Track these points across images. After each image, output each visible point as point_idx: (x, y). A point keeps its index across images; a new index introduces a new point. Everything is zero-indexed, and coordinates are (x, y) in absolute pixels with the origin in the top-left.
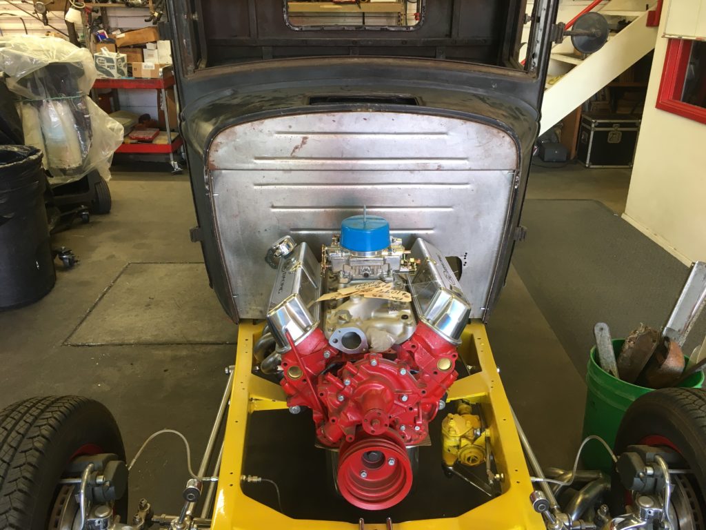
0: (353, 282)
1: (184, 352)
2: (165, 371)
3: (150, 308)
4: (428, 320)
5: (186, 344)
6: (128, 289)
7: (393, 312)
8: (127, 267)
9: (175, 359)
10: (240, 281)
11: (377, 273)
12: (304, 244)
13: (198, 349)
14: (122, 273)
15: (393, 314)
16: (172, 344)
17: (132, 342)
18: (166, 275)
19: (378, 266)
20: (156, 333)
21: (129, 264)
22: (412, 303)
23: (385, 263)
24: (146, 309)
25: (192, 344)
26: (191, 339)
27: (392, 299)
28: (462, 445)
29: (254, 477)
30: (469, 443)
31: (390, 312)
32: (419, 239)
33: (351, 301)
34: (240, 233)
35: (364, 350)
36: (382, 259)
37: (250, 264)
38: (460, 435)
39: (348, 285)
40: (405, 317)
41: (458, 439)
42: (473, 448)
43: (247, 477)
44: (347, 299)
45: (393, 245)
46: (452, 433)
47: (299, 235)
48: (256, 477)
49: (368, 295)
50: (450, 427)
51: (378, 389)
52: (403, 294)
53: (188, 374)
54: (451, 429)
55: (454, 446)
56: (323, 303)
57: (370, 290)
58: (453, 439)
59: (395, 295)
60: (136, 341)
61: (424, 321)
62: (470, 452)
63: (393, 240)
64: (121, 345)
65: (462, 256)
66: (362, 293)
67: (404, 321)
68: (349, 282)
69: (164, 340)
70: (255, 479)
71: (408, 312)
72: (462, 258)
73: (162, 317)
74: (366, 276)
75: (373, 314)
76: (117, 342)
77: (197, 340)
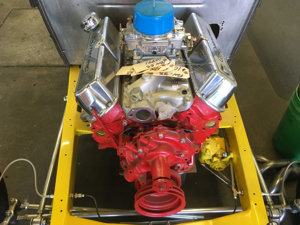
0: (144, 58)
1: (45, 72)
2: (34, 85)
3: (25, 41)
4: (203, 95)
5: (46, 66)
6: (12, 27)
7: (175, 86)
8: (11, 12)
9: (40, 77)
10: (65, 41)
11: (163, 51)
12: (107, 18)
13: (53, 70)
14: (8, 16)
15: (175, 88)
16: (38, 66)
17: (14, 65)
18: (34, 18)
19: (164, 46)
20: (28, 59)
21: (12, 10)
22: (190, 79)
23: (169, 44)
24: (22, 42)
25: (49, 66)
26: (49, 63)
27: (174, 76)
28: (214, 161)
29: (79, 194)
30: (219, 160)
31: (173, 86)
32: (193, 14)
33: (143, 79)
34: (59, 6)
35: (153, 120)
36: (167, 41)
37: (71, 29)
38: (213, 154)
39: (141, 61)
40: (184, 92)
41: (211, 156)
42: (221, 163)
43: (74, 194)
44: (139, 76)
45: (176, 27)
46: (208, 153)
47: (104, 8)
48: (81, 194)
49: (156, 73)
50: (207, 150)
51: (164, 156)
52: (184, 70)
53: (48, 87)
54: (207, 151)
55: (208, 160)
56: (122, 77)
57: (158, 69)
58: (208, 156)
59: (177, 72)
60: (16, 64)
61: (199, 95)
62: (219, 165)
63: (176, 22)
64: (8, 67)
65: (220, 23)
66: (152, 71)
67: (183, 95)
68: (141, 58)
69: (32, 63)
70: (80, 196)
71: (187, 86)
72: (220, 25)
73: (31, 47)
74: (154, 53)
75: (159, 86)
76: (5, 65)
77: (53, 63)
